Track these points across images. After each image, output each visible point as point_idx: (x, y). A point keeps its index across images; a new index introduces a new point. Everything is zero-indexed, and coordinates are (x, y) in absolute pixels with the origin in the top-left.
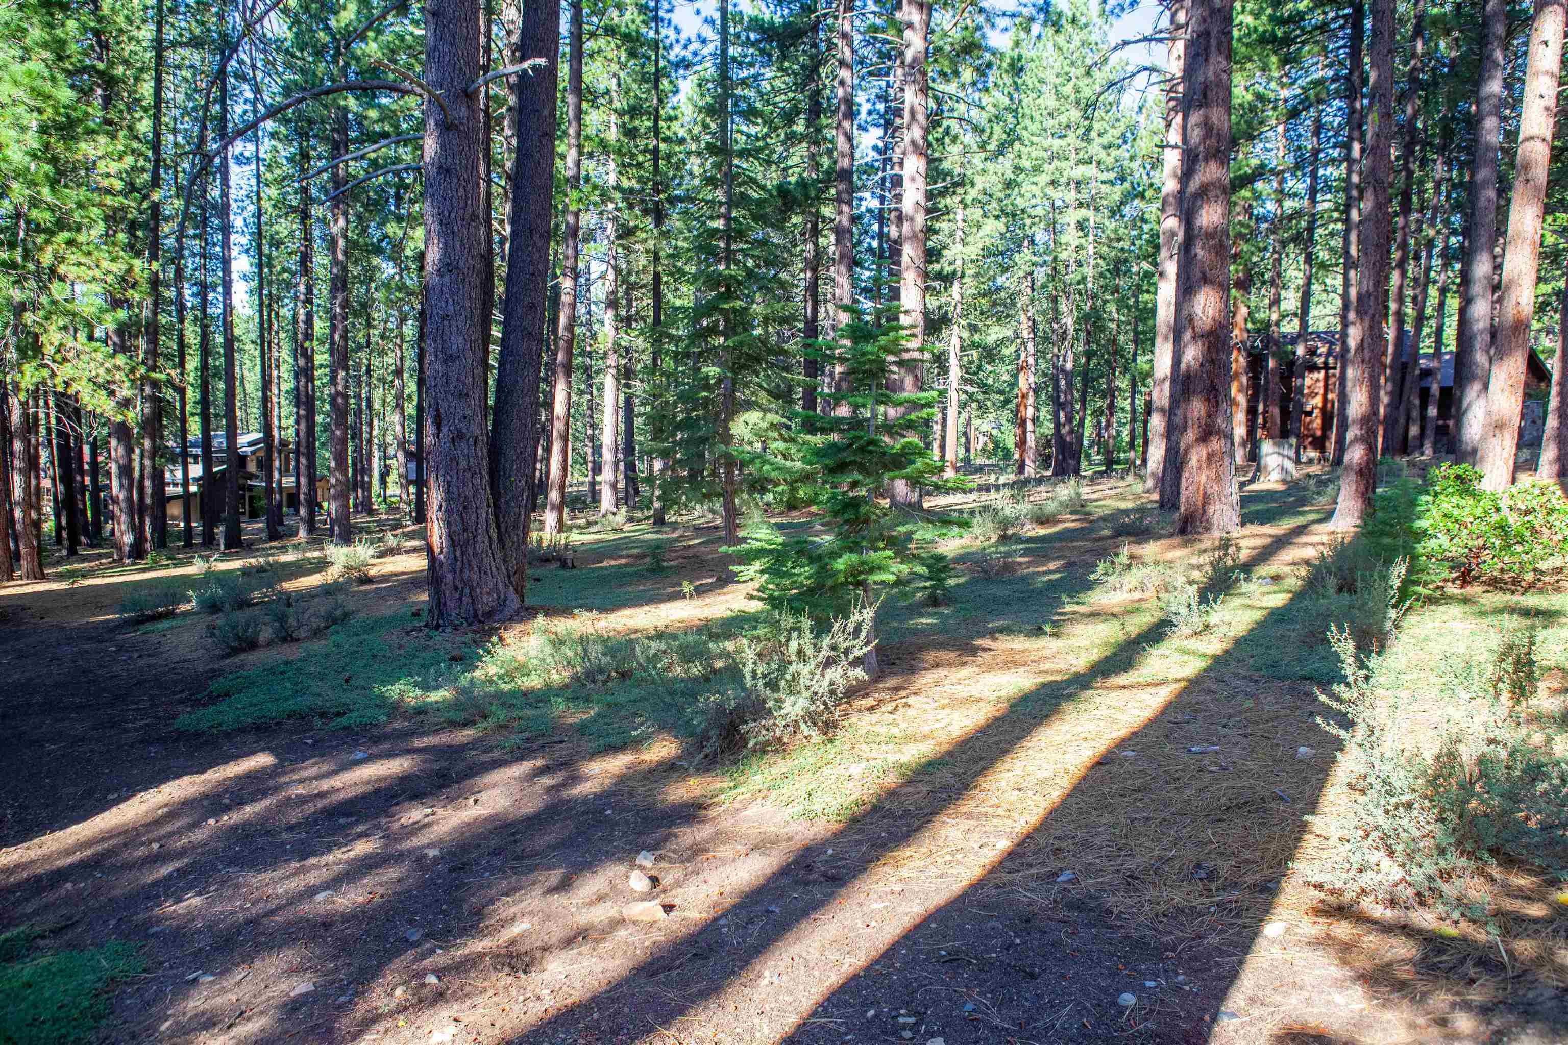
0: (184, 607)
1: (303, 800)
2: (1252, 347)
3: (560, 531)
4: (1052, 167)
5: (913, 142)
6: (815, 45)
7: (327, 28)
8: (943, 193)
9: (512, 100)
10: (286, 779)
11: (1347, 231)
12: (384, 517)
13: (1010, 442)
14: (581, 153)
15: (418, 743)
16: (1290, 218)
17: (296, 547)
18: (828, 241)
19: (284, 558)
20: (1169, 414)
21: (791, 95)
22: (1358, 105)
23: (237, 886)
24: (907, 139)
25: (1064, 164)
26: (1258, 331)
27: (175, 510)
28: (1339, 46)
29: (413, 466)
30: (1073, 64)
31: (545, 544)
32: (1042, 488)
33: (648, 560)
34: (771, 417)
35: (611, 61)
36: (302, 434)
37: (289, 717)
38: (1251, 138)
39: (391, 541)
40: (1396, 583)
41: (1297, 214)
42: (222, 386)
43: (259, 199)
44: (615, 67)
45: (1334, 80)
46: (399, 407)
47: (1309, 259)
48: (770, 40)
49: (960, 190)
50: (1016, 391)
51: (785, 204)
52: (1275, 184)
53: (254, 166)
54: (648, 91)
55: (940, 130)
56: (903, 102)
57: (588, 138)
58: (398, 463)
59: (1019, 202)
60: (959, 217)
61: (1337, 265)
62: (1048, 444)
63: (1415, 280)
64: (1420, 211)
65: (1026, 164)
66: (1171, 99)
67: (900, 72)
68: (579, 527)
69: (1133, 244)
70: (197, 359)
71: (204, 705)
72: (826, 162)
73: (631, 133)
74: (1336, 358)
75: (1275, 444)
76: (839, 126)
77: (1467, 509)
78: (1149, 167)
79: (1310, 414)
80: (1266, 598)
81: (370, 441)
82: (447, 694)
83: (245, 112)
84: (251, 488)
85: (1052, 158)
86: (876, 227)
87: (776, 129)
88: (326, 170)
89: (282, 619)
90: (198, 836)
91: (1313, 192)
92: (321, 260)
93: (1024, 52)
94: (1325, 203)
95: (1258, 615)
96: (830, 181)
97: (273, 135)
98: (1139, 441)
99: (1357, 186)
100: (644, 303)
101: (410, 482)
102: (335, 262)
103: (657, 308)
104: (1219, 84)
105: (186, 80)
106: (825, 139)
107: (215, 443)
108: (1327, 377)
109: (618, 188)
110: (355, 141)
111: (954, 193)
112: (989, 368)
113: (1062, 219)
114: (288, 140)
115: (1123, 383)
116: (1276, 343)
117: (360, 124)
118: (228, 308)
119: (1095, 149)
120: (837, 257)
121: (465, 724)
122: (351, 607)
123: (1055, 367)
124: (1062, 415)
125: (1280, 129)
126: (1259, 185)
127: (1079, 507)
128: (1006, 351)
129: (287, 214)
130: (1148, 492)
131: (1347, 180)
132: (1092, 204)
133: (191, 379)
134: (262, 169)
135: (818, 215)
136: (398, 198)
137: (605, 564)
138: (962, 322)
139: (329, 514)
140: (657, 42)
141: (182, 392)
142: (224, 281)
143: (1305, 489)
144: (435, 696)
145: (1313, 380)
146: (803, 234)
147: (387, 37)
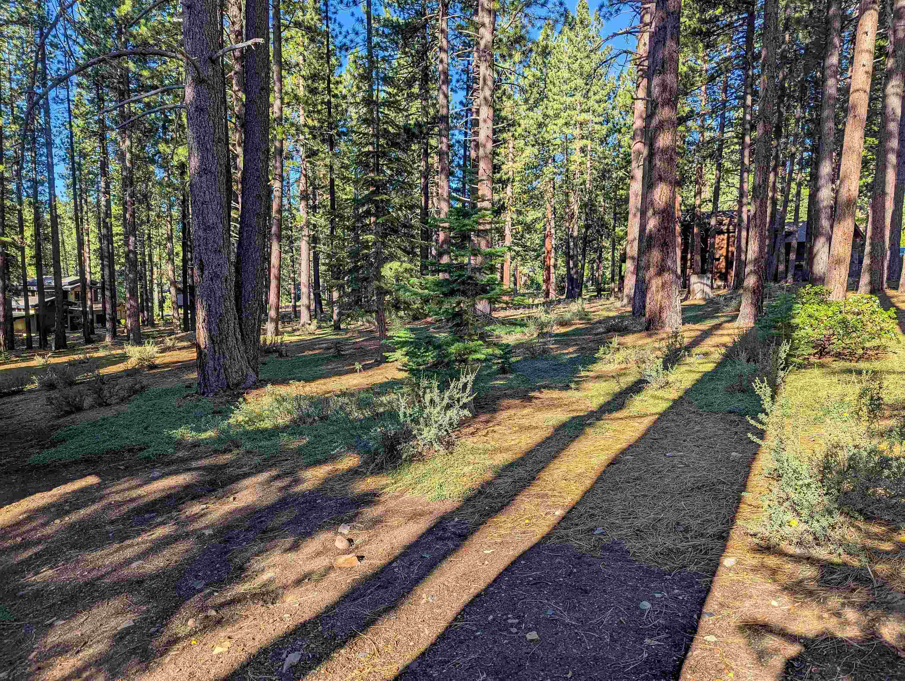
0: (28, 387)
1: (119, 505)
2: (685, 221)
3: (277, 335)
4: (566, 114)
5: (485, 99)
6: (424, 38)
7: (113, 16)
8: (502, 130)
9: (237, 67)
10: (108, 491)
11: (743, 149)
12: (162, 328)
13: (540, 279)
14: (282, 103)
15: (194, 464)
16: (708, 142)
17: (105, 347)
18: (434, 160)
19: (96, 355)
20: (638, 260)
21: (410, 69)
22: (750, 73)
23: (78, 562)
24: (482, 97)
25: (573, 113)
26: (688, 211)
27: (19, 326)
28: (739, 38)
29: (181, 296)
30: (579, 50)
31: (268, 342)
32: (560, 306)
33: (332, 350)
34: (405, 265)
35: (298, 44)
36: (106, 277)
37: (107, 453)
38: (686, 94)
39: (169, 342)
40: (783, 356)
41: (712, 140)
42: (50, 246)
43: (71, 126)
44: (301, 49)
45: (736, 58)
46: (171, 260)
47: (720, 167)
48: (397, 33)
49: (512, 129)
50: (544, 249)
51: (408, 137)
52: (699, 122)
53: (66, 105)
54: (322, 65)
55: (500, 91)
56: (479, 74)
57: (286, 93)
58: (171, 295)
59: (546, 135)
60: (511, 146)
61: (736, 170)
62: (563, 280)
63: (783, 178)
64: (787, 137)
65: (551, 113)
66: (641, 70)
67: (476, 55)
68: (288, 332)
69: (614, 161)
70: (32, 229)
71: (47, 448)
72: (432, 111)
73: (313, 91)
74: (735, 226)
75: (699, 277)
76: (440, 89)
77: (822, 312)
78: (624, 113)
79: (718, 259)
80: (701, 366)
81: (151, 281)
82: (213, 434)
83: (59, 69)
84: (71, 312)
85: (566, 109)
86: (462, 152)
87: (402, 90)
88: (115, 109)
89: (99, 392)
90: (48, 530)
91: (722, 127)
92: (114, 167)
93: (549, 43)
94: (729, 133)
95: (697, 376)
96: (434, 123)
97: (79, 85)
98: (617, 278)
99: (750, 122)
100: (325, 198)
101: (180, 307)
102: (124, 168)
103: (333, 200)
104: (671, 58)
105: (16, 46)
106: (431, 97)
107: (46, 283)
108: (728, 238)
109: (305, 125)
110: (135, 91)
111: (509, 130)
112: (528, 236)
113: (572, 146)
114: (88, 89)
115: (607, 243)
116: (699, 218)
117: (138, 80)
118: (53, 196)
119: (591, 102)
120: (439, 170)
121: (225, 452)
122: (145, 383)
123: (567, 234)
124: (571, 262)
125: (703, 88)
126: (690, 123)
127: (584, 316)
128: (538, 226)
129: (90, 137)
130: (624, 306)
131: (743, 119)
132: (590, 136)
133: (28, 241)
134: (72, 107)
135: (427, 144)
136: (164, 127)
137: (306, 353)
138: (513, 209)
139: (126, 327)
140: (328, 33)
141: (22, 250)
142: (50, 179)
143: (717, 303)
144: (204, 436)
145: (721, 240)
146: (419, 156)
147: (153, 23)
